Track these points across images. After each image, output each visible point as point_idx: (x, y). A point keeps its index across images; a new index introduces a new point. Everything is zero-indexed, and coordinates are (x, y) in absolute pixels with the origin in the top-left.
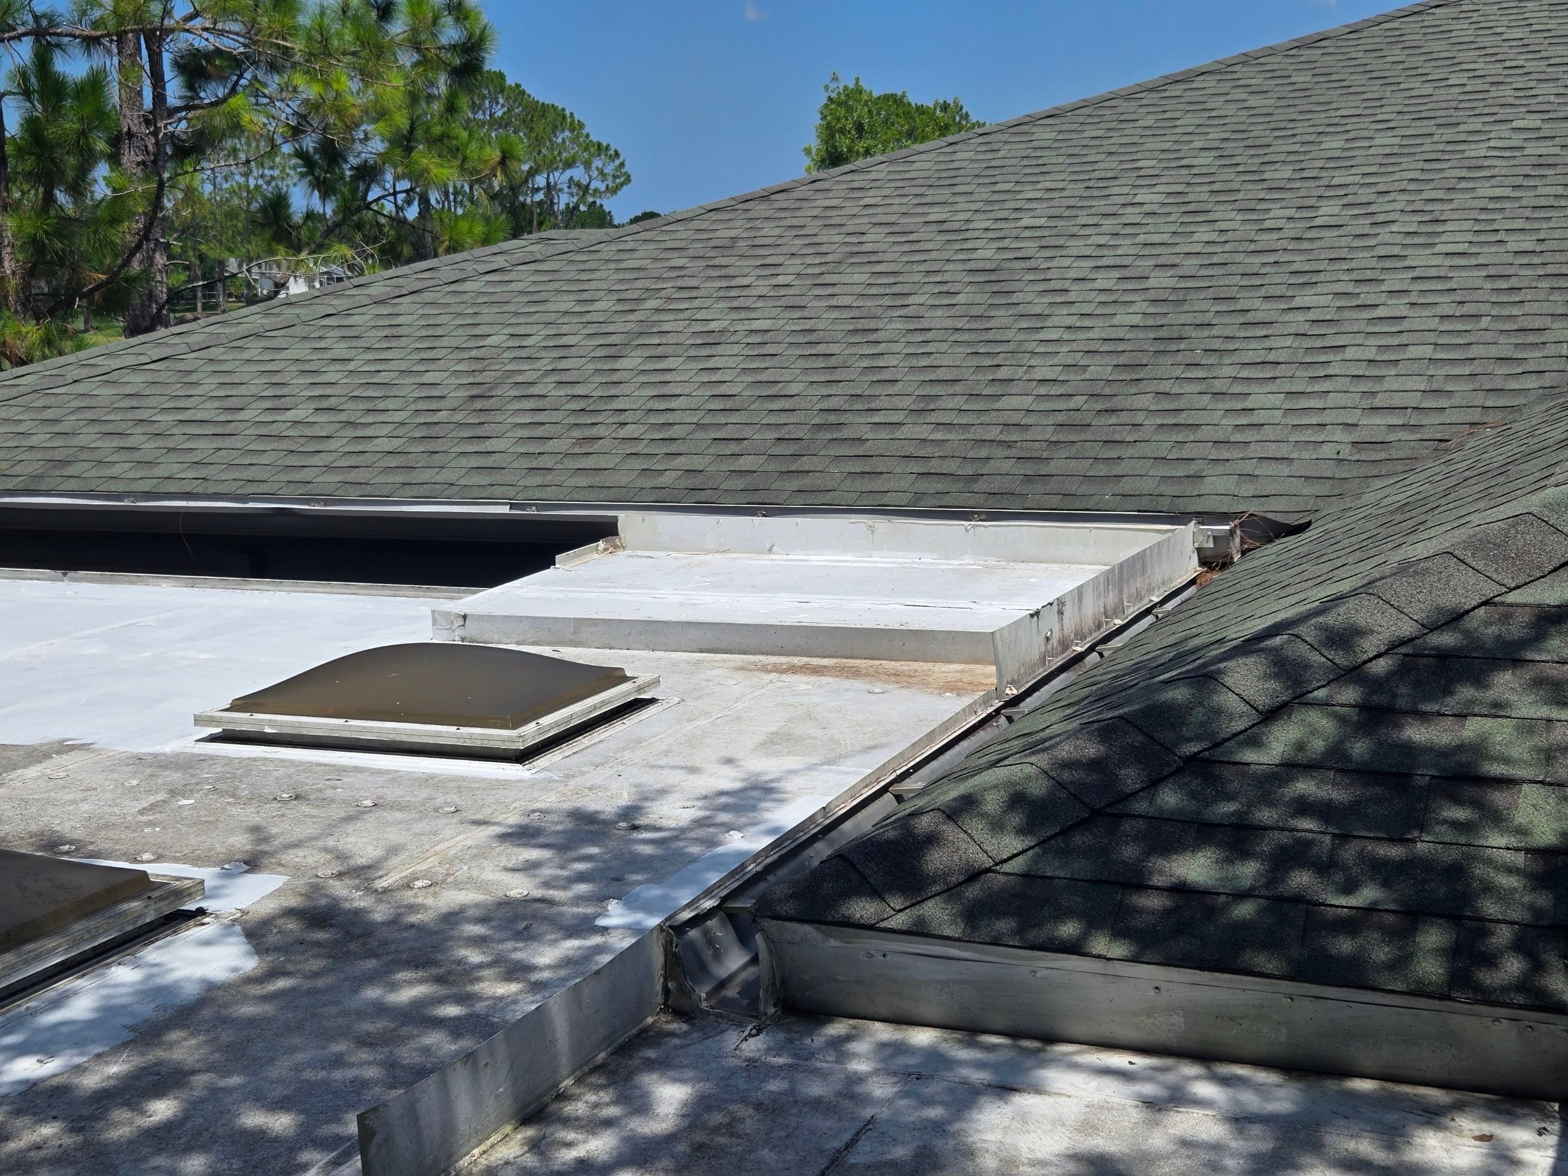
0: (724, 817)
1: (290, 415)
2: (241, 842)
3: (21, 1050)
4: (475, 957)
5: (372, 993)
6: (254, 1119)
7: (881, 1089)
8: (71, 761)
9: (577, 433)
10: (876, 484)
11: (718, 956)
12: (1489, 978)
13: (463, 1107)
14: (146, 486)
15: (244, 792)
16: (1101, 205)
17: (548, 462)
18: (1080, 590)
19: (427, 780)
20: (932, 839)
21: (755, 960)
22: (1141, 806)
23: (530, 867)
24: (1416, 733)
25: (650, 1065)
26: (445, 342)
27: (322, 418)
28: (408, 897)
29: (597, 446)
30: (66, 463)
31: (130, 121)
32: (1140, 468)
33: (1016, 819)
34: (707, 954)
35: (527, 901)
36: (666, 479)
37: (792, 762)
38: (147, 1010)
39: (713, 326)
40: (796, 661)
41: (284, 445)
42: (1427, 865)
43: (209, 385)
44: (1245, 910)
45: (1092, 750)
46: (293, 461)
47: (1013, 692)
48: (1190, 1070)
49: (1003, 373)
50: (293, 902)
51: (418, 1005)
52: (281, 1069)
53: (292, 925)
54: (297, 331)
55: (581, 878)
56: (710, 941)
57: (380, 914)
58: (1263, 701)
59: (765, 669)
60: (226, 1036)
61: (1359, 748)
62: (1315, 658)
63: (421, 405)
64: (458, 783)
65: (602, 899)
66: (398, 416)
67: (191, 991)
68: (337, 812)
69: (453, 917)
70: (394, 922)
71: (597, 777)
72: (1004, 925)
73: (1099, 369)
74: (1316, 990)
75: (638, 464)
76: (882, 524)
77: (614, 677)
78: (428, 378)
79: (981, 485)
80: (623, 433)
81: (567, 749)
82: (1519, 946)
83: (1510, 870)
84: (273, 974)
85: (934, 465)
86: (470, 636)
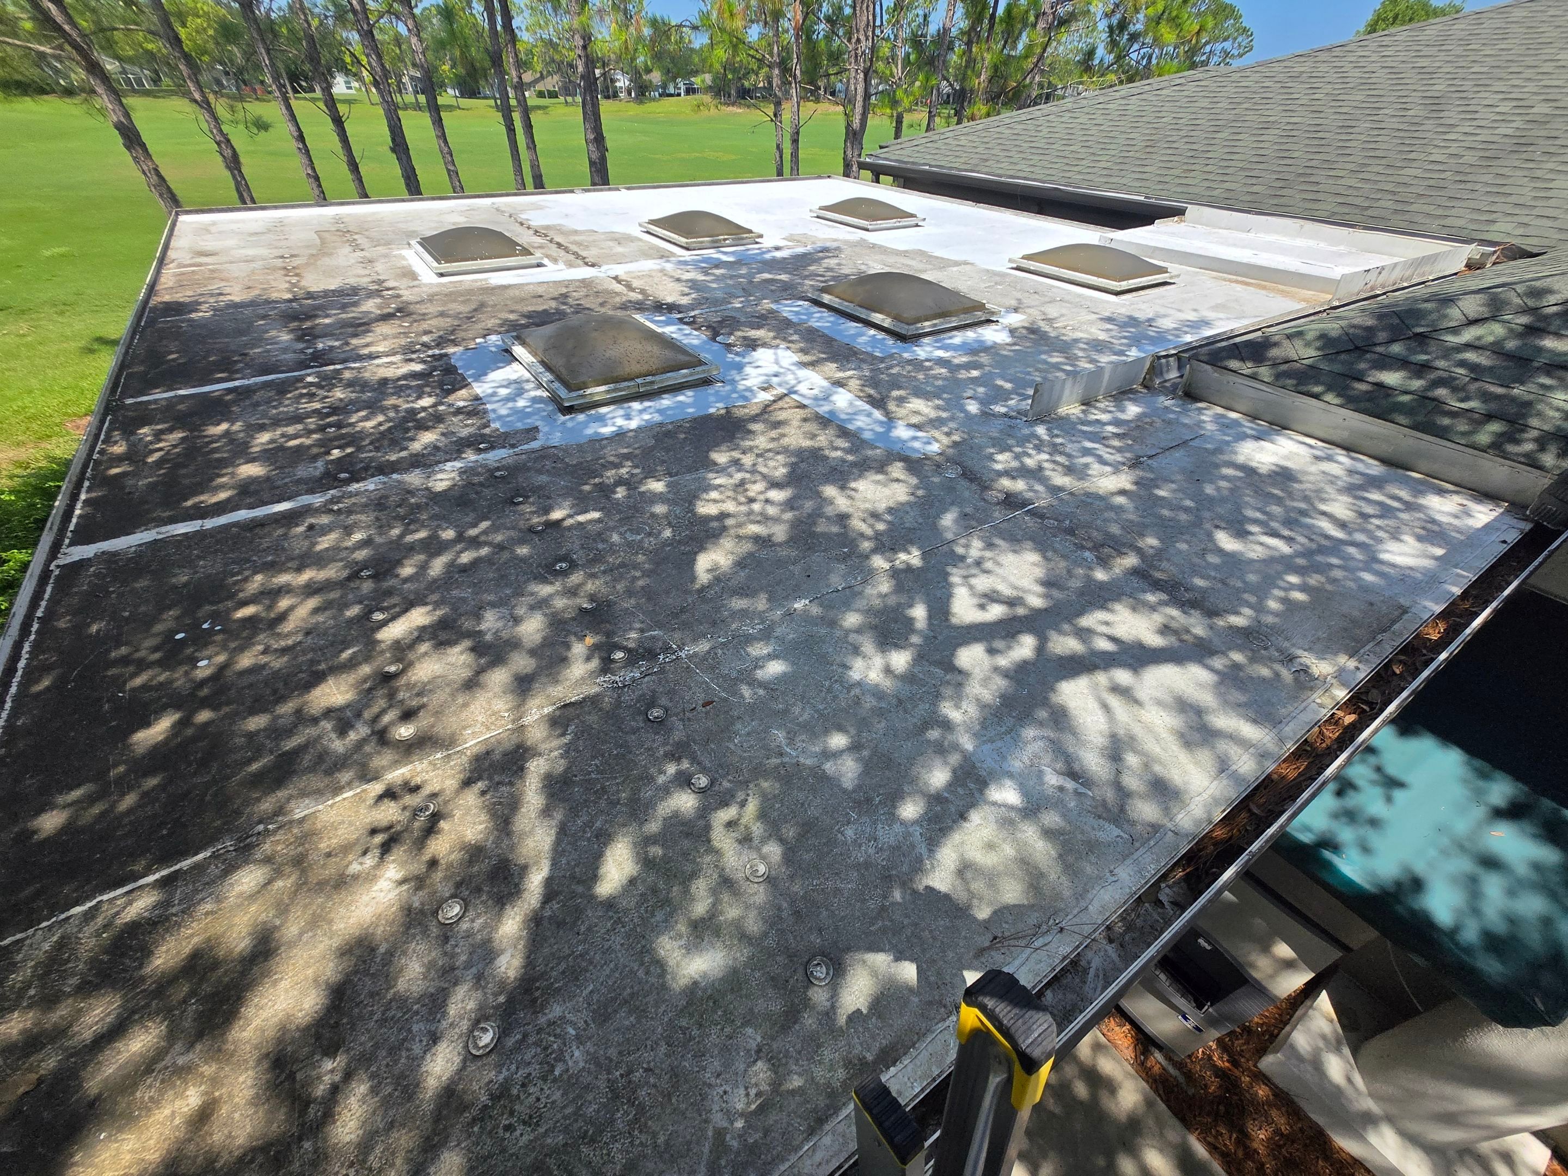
0: (1186, 329)
1: (1071, 148)
2: (1014, 303)
3: (939, 348)
4: (1080, 354)
5: (1044, 357)
6: (1000, 382)
7: (1210, 427)
8: (968, 267)
9: (1185, 167)
10: (1315, 206)
11: (1168, 371)
12: (1511, 448)
13: (1067, 392)
14: (1011, 173)
15: (1019, 287)
16: (1530, 61)
17: (1167, 179)
18: (1396, 265)
19: (1080, 296)
20: (1276, 344)
21: (1181, 376)
22: (1379, 349)
23: (1108, 330)
24: (1549, 343)
25: (1130, 399)
26: (1144, 119)
27: (1083, 150)
28: (1064, 331)
29: (1192, 174)
30: (987, 160)
31: (1046, 7)
32: (1461, 212)
33: (1318, 344)
34: (1165, 369)
35: (1104, 341)
36: (1215, 193)
37: (1221, 315)
38: (976, 345)
39: (1271, 119)
40: (1240, 278)
41: (1066, 161)
42: (1513, 399)
44: (1405, 398)
45: (1370, 322)
46: (1067, 168)
47: (1336, 303)
48: (1339, 451)
49: (1412, 156)
50: (1026, 325)
51: (1058, 363)
52: (1012, 371)
53: (1024, 331)
54: (1085, 110)
55: (1125, 338)
56: (1168, 364)
57: (1054, 333)
58: (1472, 315)
59: (1225, 280)
60: (997, 358)
61: (1511, 345)
62: (1518, 301)
63: (1125, 148)
64: (1091, 299)
65: (1130, 346)
66: (1113, 153)
67: (989, 343)
68: (1047, 299)
69: (1076, 341)
70: (1057, 337)
71: (1143, 306)
72: (1290, 382)
73: (1470, 157)
74: (1419, 435)
75: (1207, 184)
76: (1309, 225)
77: (1163, 270)
78: (1131, 136)
79: (1369, 212)
80: (1206, 169)
81: (1134, 294)
82: (1536, 440)
83: (1558, 410)
84: (1015, 344)
85: (1349, 200)
86: (1113, 245)
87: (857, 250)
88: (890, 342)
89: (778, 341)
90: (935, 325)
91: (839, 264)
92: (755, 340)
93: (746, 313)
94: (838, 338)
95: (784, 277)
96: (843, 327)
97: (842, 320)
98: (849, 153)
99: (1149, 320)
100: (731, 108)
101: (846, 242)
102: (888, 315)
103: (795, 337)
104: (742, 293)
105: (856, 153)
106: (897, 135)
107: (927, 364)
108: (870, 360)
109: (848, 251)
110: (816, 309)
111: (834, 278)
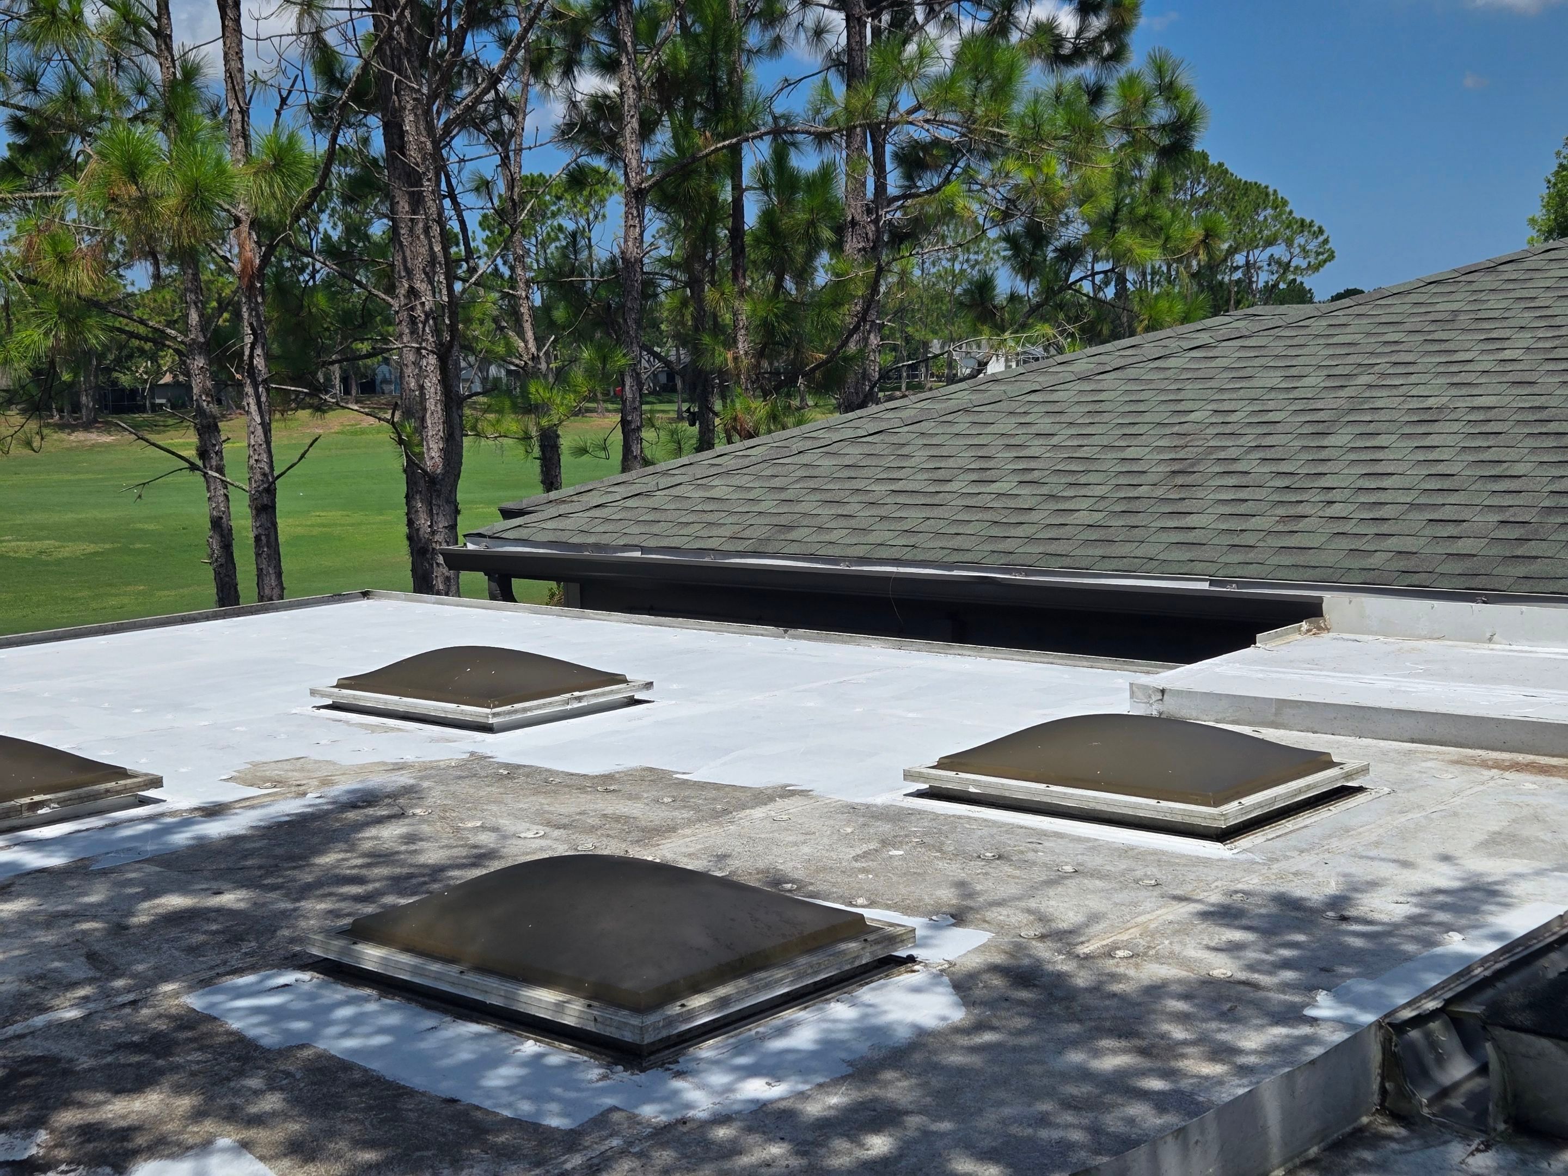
0: (1441, 917)
2: (947, 896)
4: (1178, 1033)
5: (1076, 1057)
9: (1281, 511)
11: (1441, 1061)
15: (950, 847)
17: (1250, 539)
19: (1126, 851)
21: (1483, 1070)
23: (1233, 948)
28: (1110, 965)
29: (1302, 525)
31: (854, 212)
34: (1429, 1058)
35: (1230, 983)
36: (1376, 560)
38: (863, 1048)
39: (1430, 402)
40: (1521, 758)
50: (998, 959)
51: (1121, 1074)
52: (989, 1120)
53: (997, 981)
55: (1286, 964)
57: (1082, 979)
59: (1484, 764)
60: (937, 1082)
64: (1159, 857)
65: (1311, 989)
67: (903, 1034)
68: (1039, 875)
69: (1156, 991)
70: (1096, 989)
71: (1303, 863)
75: (1346, 544)
77: (1321, 761)
80: (1330, 511)
81: (1269, 832)
84: (980, 1026)
86: (1169, 708)
87: (464, 789)
88: (594, 1073)
94: (416, 1082)
96: (434, 1042)
97: (429, 1020)
99: (1336, 903)
103: (270, 1101)
107: (721, 1132)
109: (433, 796)
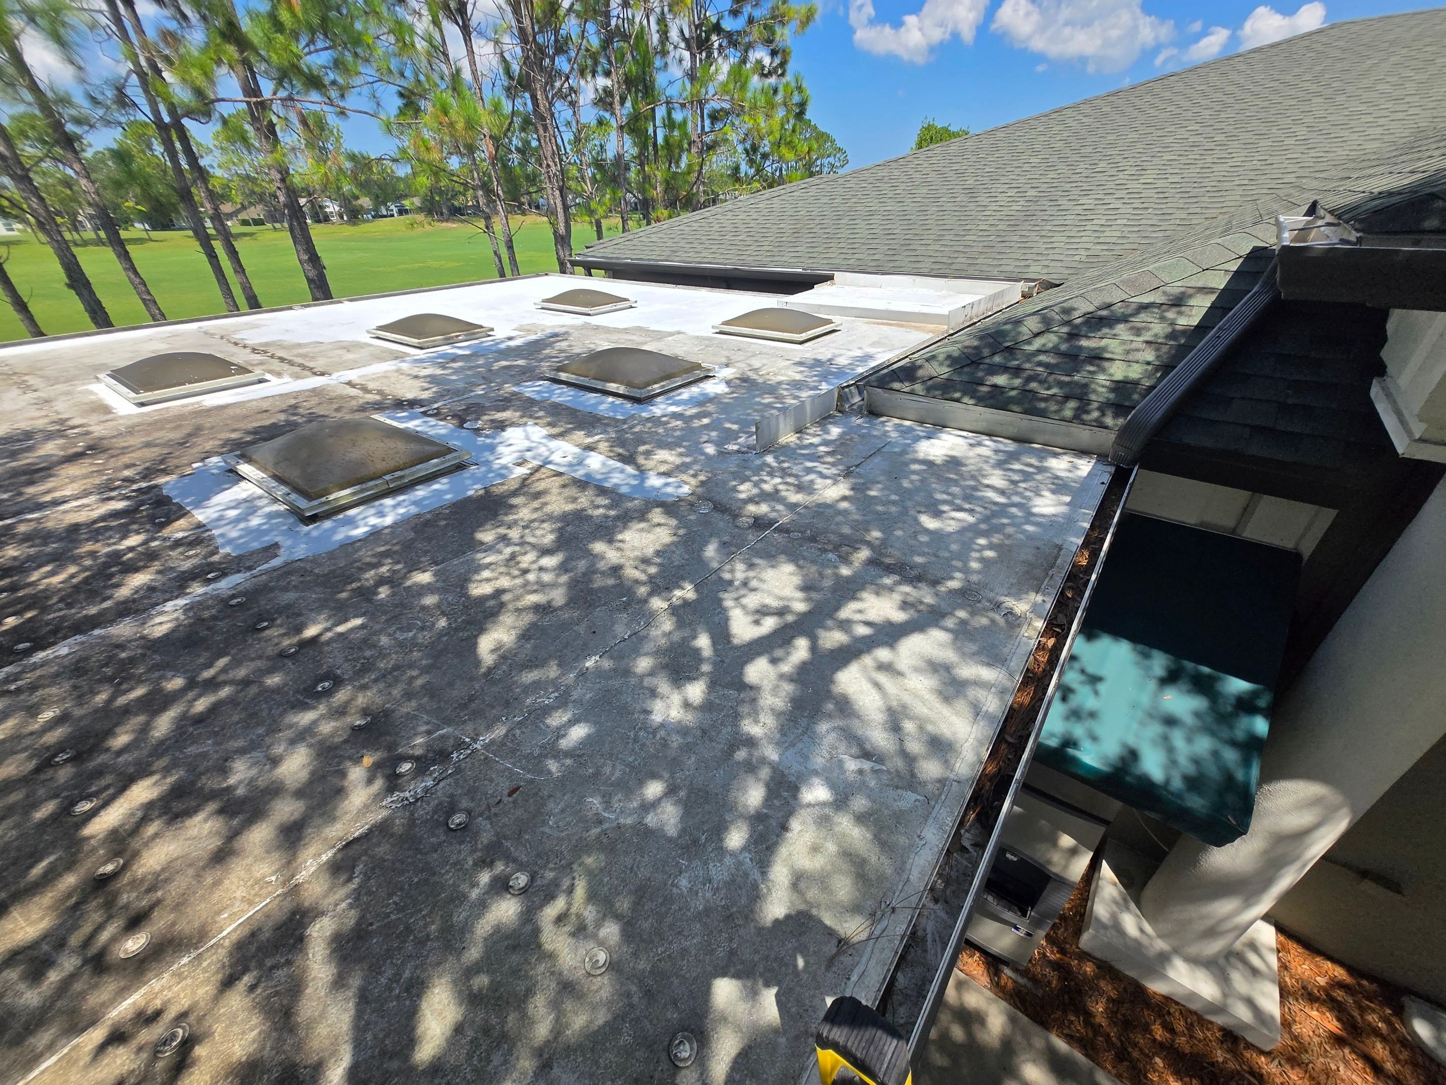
0: (856, 363)
1: (739, 238)
2: (724, 359)
3: (671, 404)
4: (785, 393)
5: (758, 399)
6: (728, 425)
7: (894, 435)
8: (680, 336)
9: (825, 246)
11: (853, 396)
12: (1086, 417)
13: (781, 427)
14: (698, 260)
15: (725, 347)
17: (814, 255)
18: (980, 301)
21: (863, 398)
22: (987, 361)
23: (802, 372)
25: (831, 423)
27: (748, 239)
28: (768, 377)
29: (831, 250)
30: (676, 252)
31: (694, 137)
33: (947, 363)
34: (850, 395)
35: (800, 380)
36: (850, 262)
37: (877, 348)
38: (701, 398)
41: (737, 247)
43: (716, 227)
44: (1014, 393)
45: (976, 343)
46: (740, 253)
47: (951, 332)
50: (738, 376)
51: (770, 403)
52: (735, 415)
53: (738, 381)
55: (815, 376)
56: (851, 392)
57: (760, 381)
58: (1035, 330)
60: (721, 406)
61: (1064, 346)
62: (1057, 317)
64: (781, 349)
65: (820, 381)
66: (771, 239)
67: (712, 395)
68: (748, 354)
69: (780, 383)
70: (764, 383)
71: (821, 350)
72: (938, 393)
75: (842, 257)
76: (918, 279)
77: (830, 322)
78: (781, 226)
79: (953, 267)
80: (839, 246)
81: (813, 342)
83: (1104, 386)
84: (732, 393)
85: (939, 259)
86: (788, 307)
87: (584, 332)
88: (628, 405)
89: (525, 419)
90: (663, 386)
91: (570, 346)
92: (502, 421)
93: (489, 398)
94: (580, 408)
95: (521, 362)
96: (583, 399)
97: (582, 393)
98: (561, 253)
99: (830, 360)
100: (445, 224)
101: (572, 327)
102: (621, 383)
103: (541, 414)
104: (483, 381)
105: (567, 253)
106: (600, 236)
107: (664, 419)
108: (613, 423)
109: (576, 334)
110: (556, 386)
111: (567, 358)
